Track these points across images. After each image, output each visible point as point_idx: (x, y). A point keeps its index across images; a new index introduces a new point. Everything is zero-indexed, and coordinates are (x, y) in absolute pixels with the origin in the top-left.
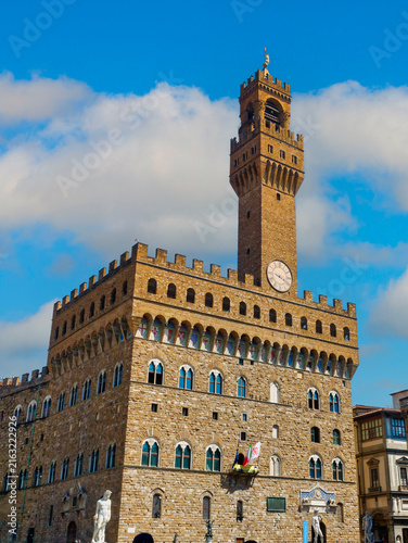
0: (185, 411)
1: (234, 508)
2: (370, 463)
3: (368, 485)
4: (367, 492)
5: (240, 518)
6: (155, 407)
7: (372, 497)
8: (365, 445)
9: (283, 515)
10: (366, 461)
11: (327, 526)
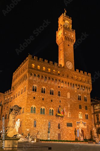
0: (43, 99)
1: (57, 125)
2: (97, 115)
3: (96, 121)
4: (96, 123)
5: (59, 128)
6: (34, 98)
7: (97, 124)
8: (95, 111)
9: (72, 128)
10: (95, 115)
11: (84, 131)
